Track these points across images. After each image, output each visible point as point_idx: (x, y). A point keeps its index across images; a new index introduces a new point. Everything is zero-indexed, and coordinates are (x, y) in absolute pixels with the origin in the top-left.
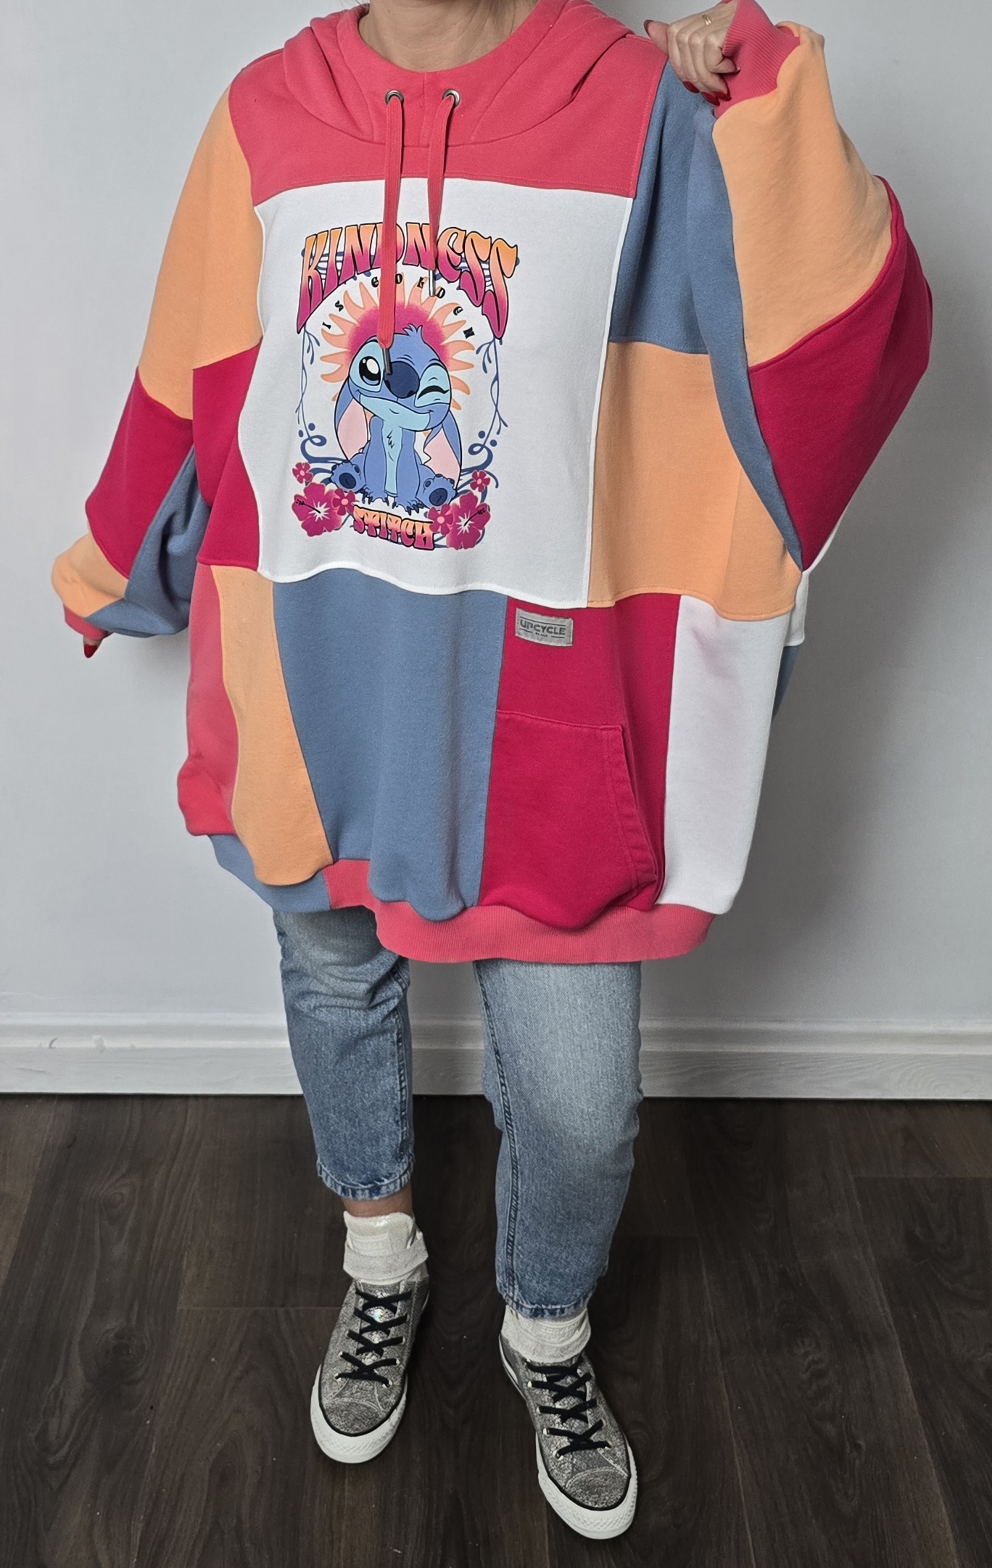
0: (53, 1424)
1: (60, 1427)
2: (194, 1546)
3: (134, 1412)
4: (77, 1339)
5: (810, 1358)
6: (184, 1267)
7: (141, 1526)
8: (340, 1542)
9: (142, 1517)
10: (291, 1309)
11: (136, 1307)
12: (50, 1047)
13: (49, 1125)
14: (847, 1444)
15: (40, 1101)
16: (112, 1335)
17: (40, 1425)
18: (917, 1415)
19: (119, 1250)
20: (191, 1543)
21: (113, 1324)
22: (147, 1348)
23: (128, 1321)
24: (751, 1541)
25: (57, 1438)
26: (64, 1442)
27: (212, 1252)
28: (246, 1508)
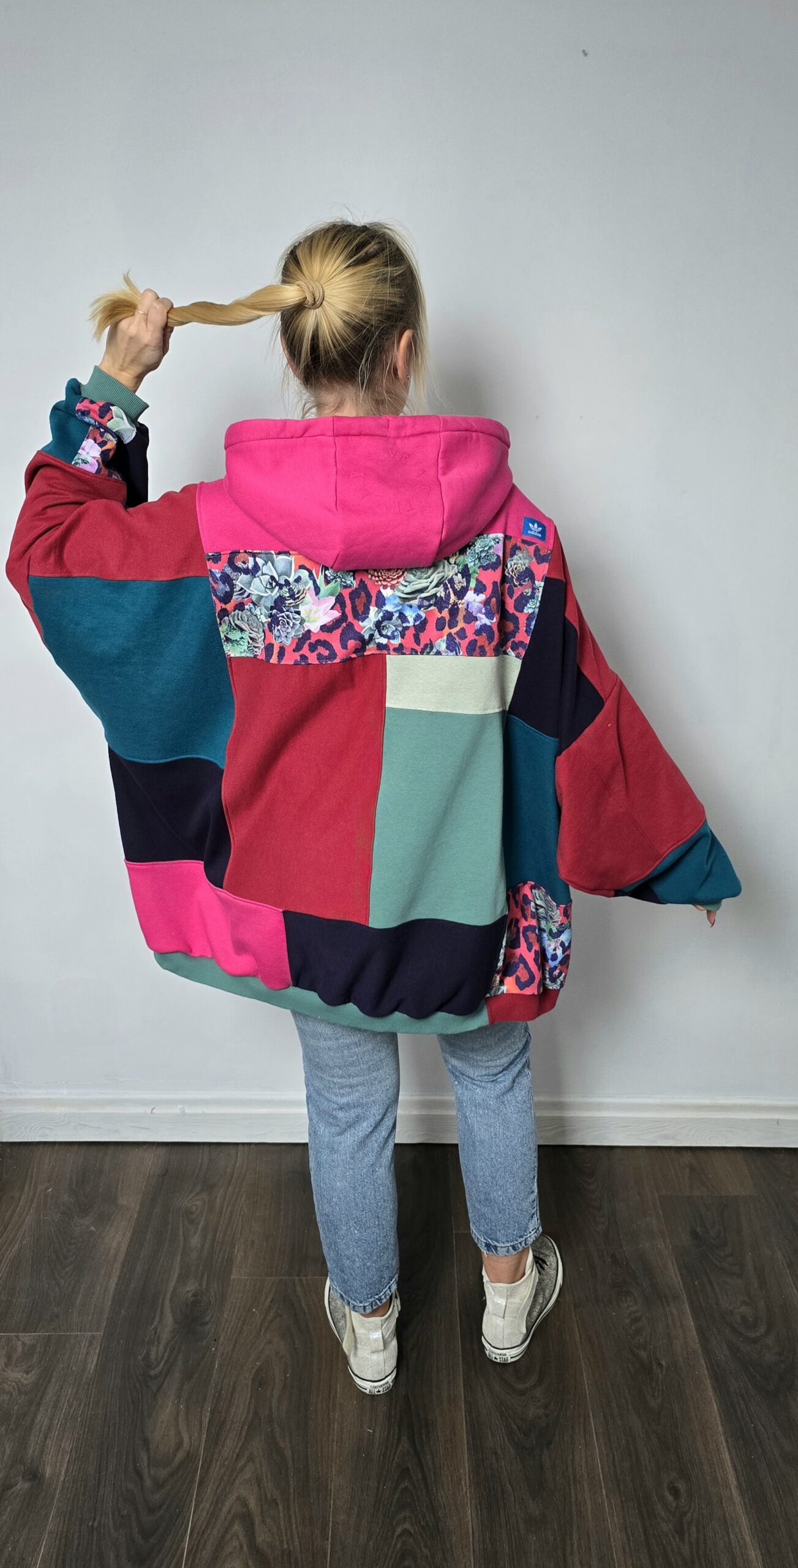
0: (153, 1351)
1: (157, 1353)
2: (242, 1428)
3: (204, 1343)
4: (168, 1296)
5: (631, 1309)
6: (236, 1252)
7: (208, 1414)
8: (334, 1424)
9: (209, 1409)
11: (206, 1277)
12: (152, 1113)
13: (151, 1162)
14: (654, 1363)
15: (145, 1147)
16: (190, 1294)
17: (144, 1352)
18: (698, 1345)
19: (195, 1241)
20: (241, 1425)
21: (191, 1287)
22: (212, 1303)
23: (201, 1285)
24: (593, 1425)
25: (156, 1359)
26: (160, 1363)
27: (253, 1242)
28: (274, 1404)
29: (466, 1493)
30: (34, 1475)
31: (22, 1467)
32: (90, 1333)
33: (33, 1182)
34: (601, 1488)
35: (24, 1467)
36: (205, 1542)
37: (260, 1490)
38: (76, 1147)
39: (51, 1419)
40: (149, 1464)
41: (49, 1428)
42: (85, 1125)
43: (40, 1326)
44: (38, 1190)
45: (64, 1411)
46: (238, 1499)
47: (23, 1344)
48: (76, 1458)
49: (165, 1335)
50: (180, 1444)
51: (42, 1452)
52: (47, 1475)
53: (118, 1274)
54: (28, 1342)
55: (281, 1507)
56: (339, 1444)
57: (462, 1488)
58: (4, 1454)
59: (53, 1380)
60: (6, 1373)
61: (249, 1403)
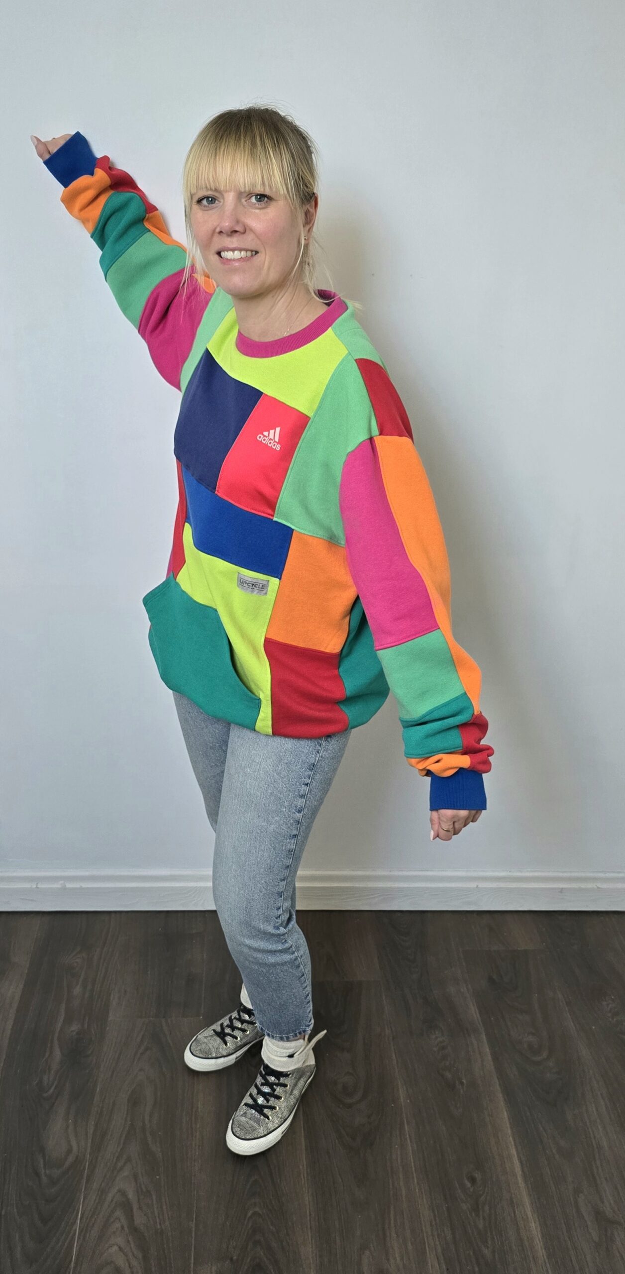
0: (45, 1078)
1: (49, 1079)
2: (121, 1136)
3: (87, 1071)
4: (57, 1035)
5: (438, 1040)
6: (112, 998)
7: (92, 1127)
8: (196, 1133)
9: (93, 1123)
11: (87, 1019)
12: (36, 887)
13: (37, 927)
14: (457, 1082)
16: (75, 1033)
17: (38, 1078)
18: (493, 1067)
19: (77, 991)
20: (119, 1135)
21: (75, 1027)
22: (93, 1039)
23: (83, 1026)
24: (407, 1128)
25: (48, 1084)
26: (51, 1087)
27: (125, 991)
28: (147, 1118)
29: (304, 1184)
34: (413, 1178)
36: (93, 1224)
37: (137, 1184)
40: (45, 1165)
46: (119, 1191)
49: (55, 1066)
50: (69, 1151)
53: (13, 1018)
55: (154, 1197)
56: (200, 1148)
57: (301, 1180)
61: (126, 1118)
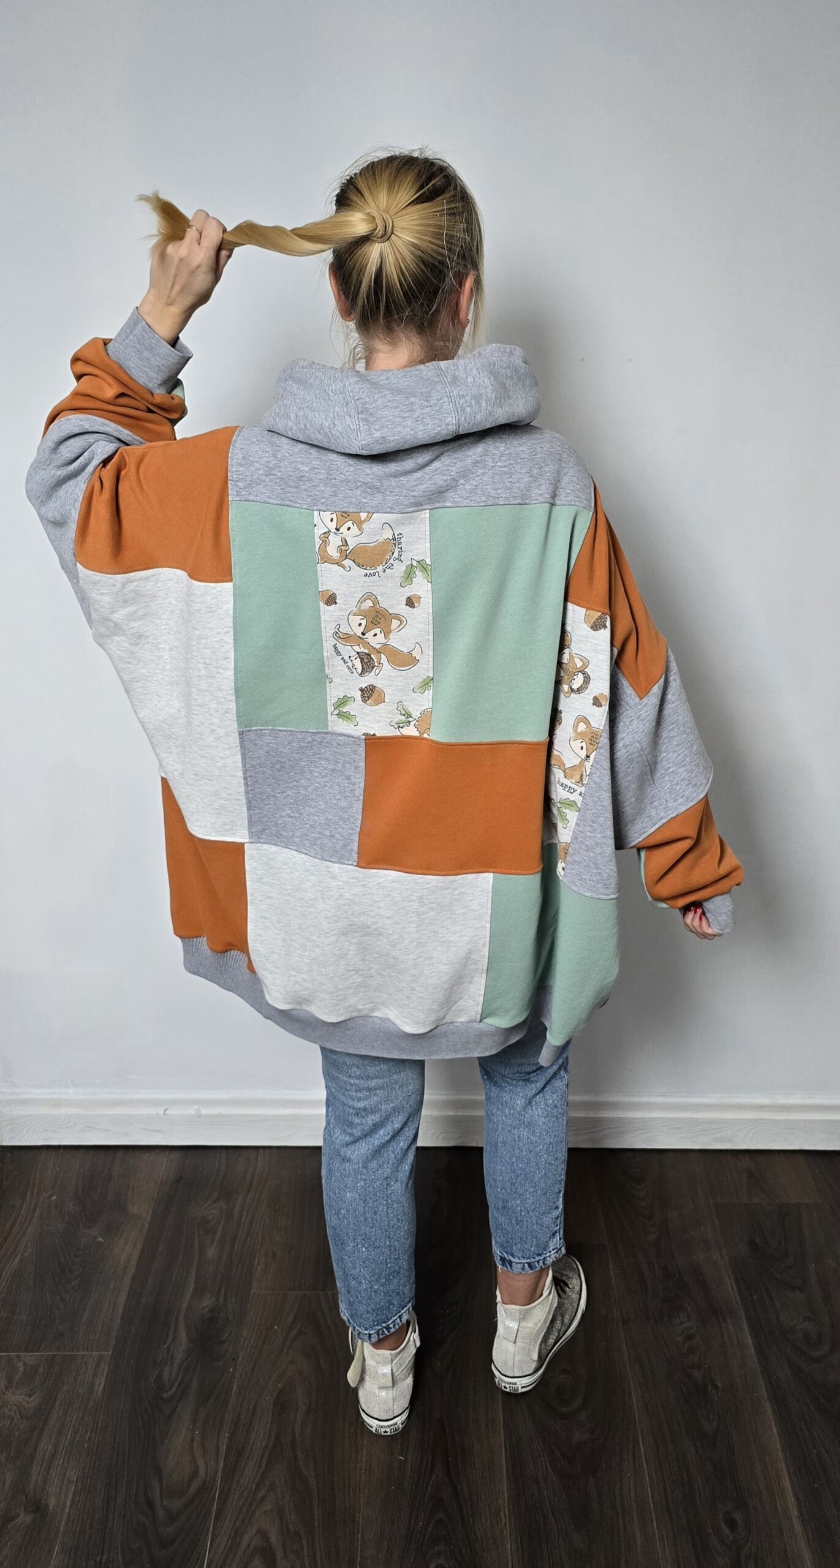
0: (166, 1372)
1: (170, 1374)
2: (263, 1456)
3: (221, 1363)
4: (183, 1313)
5: (683, 1326)
6: (256, 1264)
7: (226, 1441)
9: (227, 1435)
10: (329, 1293)
11: (223, 1290)
12: (164, 1113)
13: (163, 1166)
14: (709, 1385)
15: (157, 1151)
16: (206, 1310)
17: (157, 1372)
18: (757, 1365)
19: (211, 1252)
20: (261, 1453)
21: (207, 1302)
22: (230, 1320)
23: (218, 1300)
24: (642, 1450)
25: (169, 1380)
26: (174, 1385)
27: (274, 1254)
28: (298, 1429)
29: (505, 1524)
30: (37, 1507)
31: (24, 1499)
32: (97, 1353)
33: (36, 1189)
34: (652, 1520)
35: (26, 1498)
37: (282, 1523)
38: (82, 1151)
39: (56, 1446)
40: (161, 1494)
41: (53, 1456)
42: (93, 1127)
43: (43, 1345)
44: (42, 1198)
45: (69, 1436)
46: (259, 1531)
47: (25, 1364)
48: (82, 1488)
49: (179, 1356)
50: (195, 1473)
51: (45, 1483)
52: (51, 1507)
53: (128, 1289)
54: (28, 1362)
55: (304, 1542)
56: (367, 1472)
57: (501, 1520)
58: (4, 1484)
59: (57, 1403)
60: (5, 1397)
61: (270, 1428)
